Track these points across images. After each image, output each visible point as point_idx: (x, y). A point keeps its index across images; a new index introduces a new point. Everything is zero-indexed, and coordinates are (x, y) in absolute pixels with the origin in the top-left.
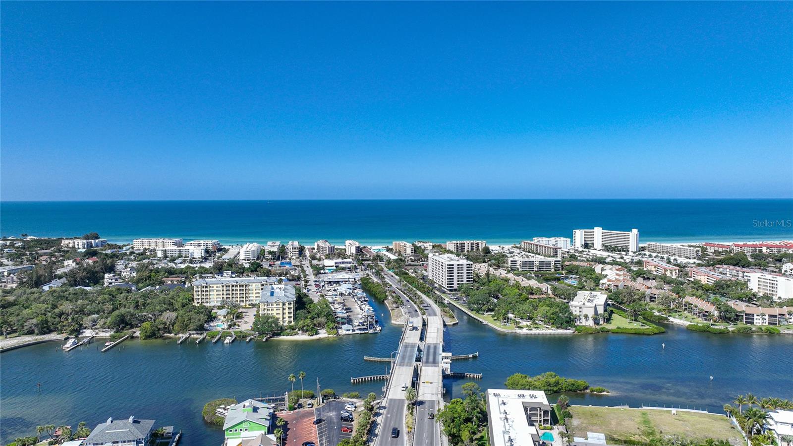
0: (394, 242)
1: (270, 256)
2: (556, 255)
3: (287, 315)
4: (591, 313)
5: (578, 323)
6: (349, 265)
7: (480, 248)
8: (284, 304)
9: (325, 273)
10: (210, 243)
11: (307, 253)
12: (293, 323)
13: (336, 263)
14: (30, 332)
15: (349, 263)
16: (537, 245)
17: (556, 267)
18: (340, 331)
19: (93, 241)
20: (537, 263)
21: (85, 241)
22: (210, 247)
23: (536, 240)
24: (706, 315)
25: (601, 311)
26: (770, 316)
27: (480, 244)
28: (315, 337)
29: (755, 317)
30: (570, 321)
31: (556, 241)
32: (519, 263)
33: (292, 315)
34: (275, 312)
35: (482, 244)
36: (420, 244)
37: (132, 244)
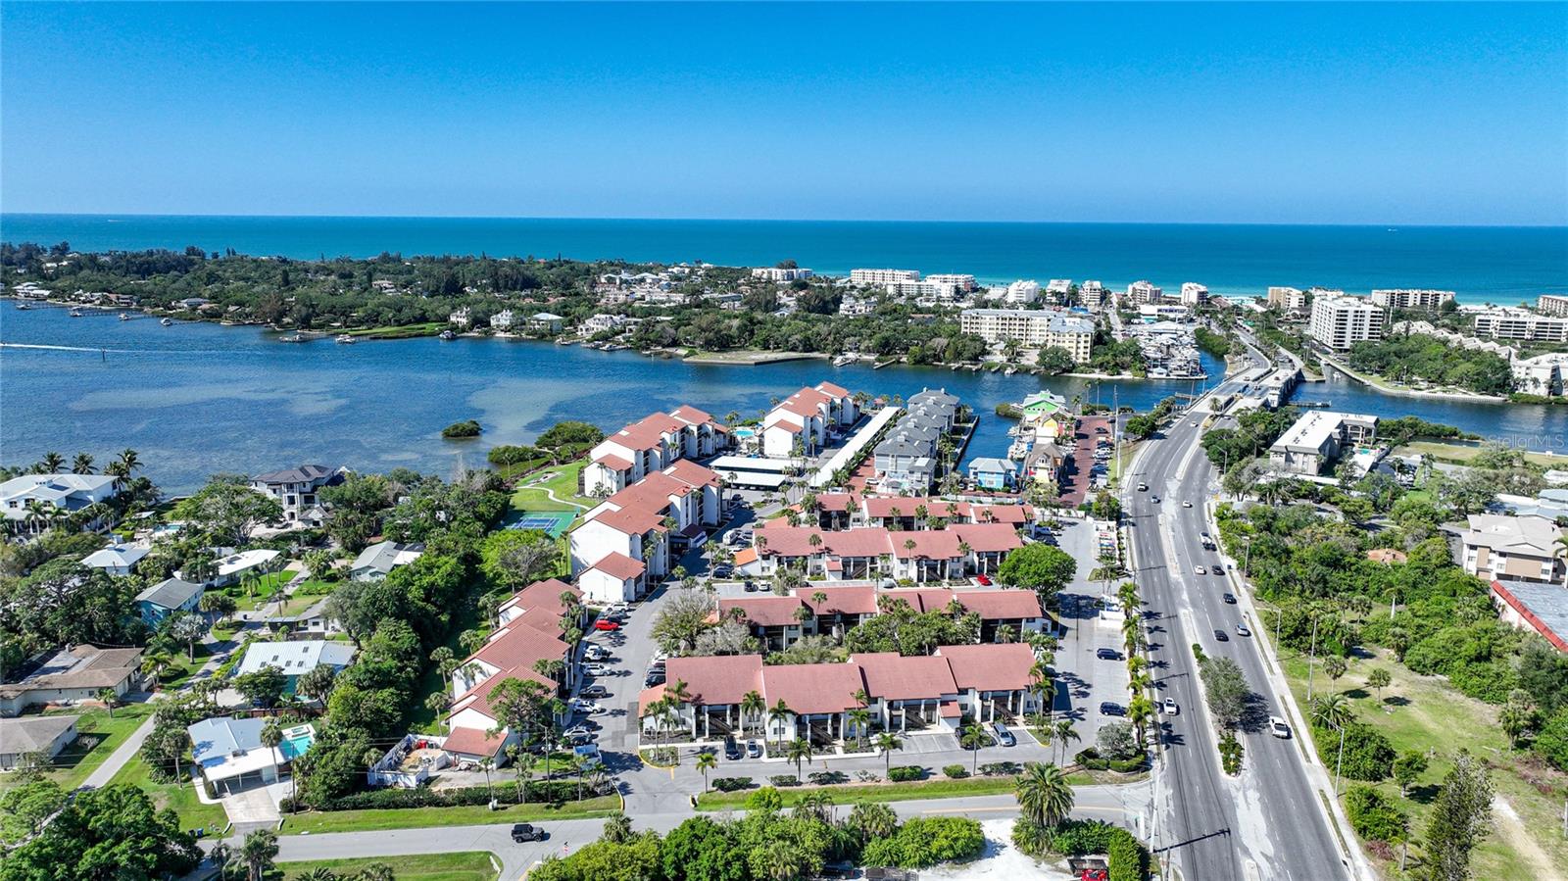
0: (1270, 288)
1: (1054, 299)
3: (1081, 351)
4: (1544, 376)
5: (1521, 391)
6: (1181, 316)
7: (1440, 303)
8: (1079, 336)
9: (1140, 323)
10: (962, 279)
11: (1115, 300)
12: (1088, 361)
13: (1159, 310)
14: (794, 349)
15: (1182, 311)
18: (1150, 375)
19: (796, 271)
20: (1533, 326)
21: (785, 271)
22: (961, 285)
27: (1441, 297)
28: (1116, 377)
30: (1507, 384)
32: (1493, 324)
33: (1088, 350)
35: (1445, 297)
36: (1317, 293)
37: (849, 275)
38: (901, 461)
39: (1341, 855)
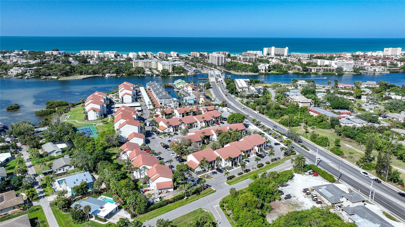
0: (191, 52)
2: (256, 56)
3: (170, 69)
4: (264, 69)
5: (260, 72)
8: (169, 66)
10: (113, 52)
12: (173, 72)
13: (173, 59)
14: (90, 74)
15: (178, 59)
16: (249, 54)
17: (255, 59)
19: (61, 52)
20: (249, 59)
21: (58, 52)
23: (248, 52)
24: (299, 69)
25: (267, 68)
26: (317, 69)
27: (226, 53)
28: (180, 75)
29: (312, 70)
30: (257, 71)
31: (256, 52)
33: (172, 69)
34: (167, 68)
36: (202, 53)
37: (80, 52)
38: (166, 100)
39: (341, 160)
